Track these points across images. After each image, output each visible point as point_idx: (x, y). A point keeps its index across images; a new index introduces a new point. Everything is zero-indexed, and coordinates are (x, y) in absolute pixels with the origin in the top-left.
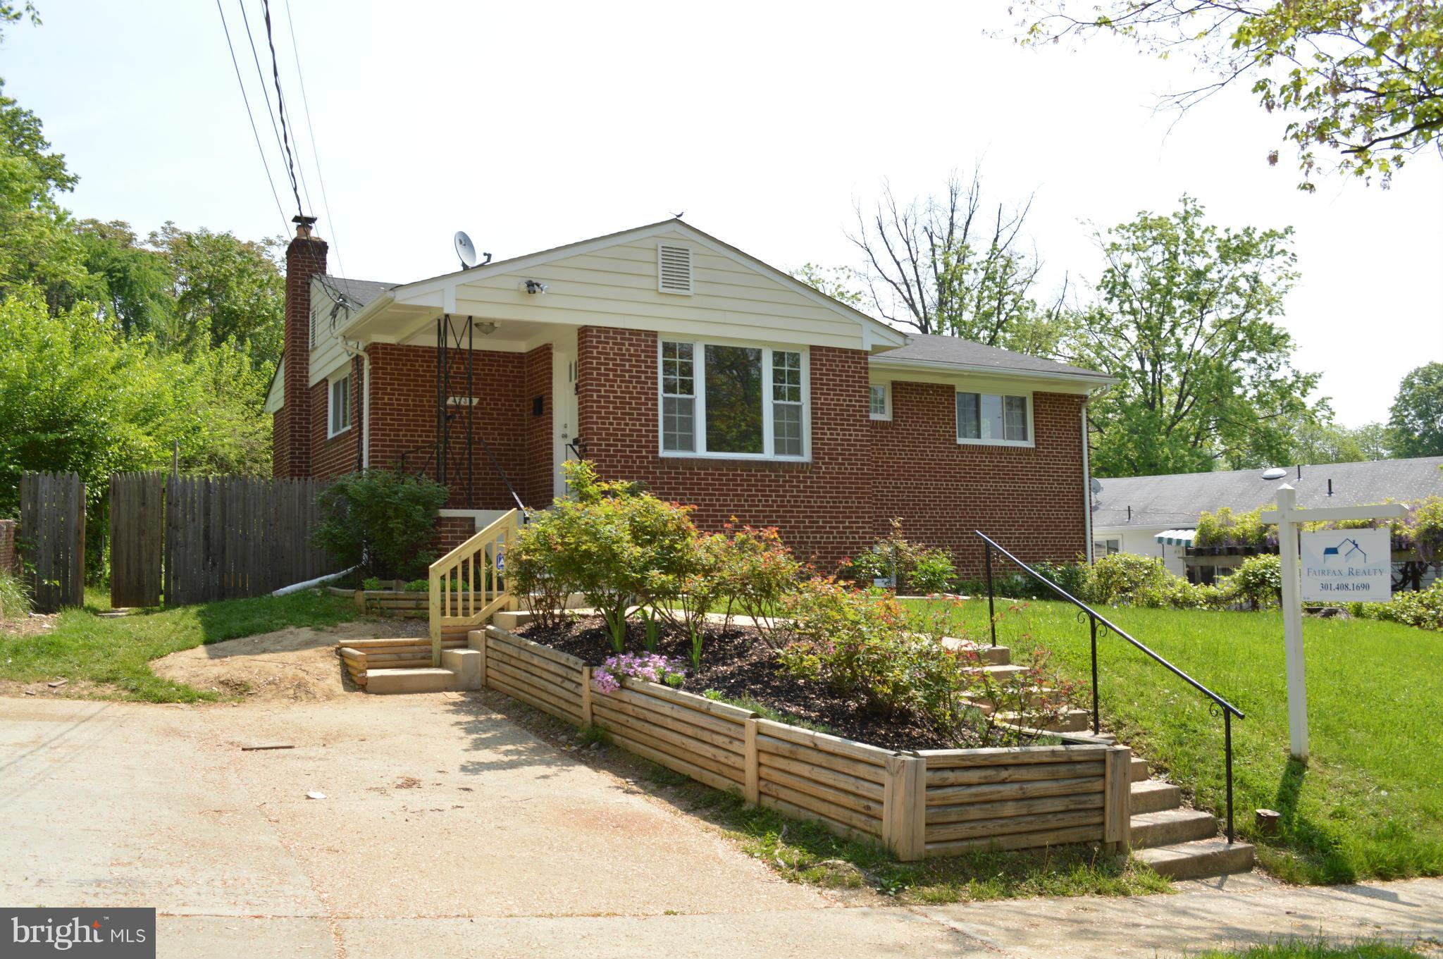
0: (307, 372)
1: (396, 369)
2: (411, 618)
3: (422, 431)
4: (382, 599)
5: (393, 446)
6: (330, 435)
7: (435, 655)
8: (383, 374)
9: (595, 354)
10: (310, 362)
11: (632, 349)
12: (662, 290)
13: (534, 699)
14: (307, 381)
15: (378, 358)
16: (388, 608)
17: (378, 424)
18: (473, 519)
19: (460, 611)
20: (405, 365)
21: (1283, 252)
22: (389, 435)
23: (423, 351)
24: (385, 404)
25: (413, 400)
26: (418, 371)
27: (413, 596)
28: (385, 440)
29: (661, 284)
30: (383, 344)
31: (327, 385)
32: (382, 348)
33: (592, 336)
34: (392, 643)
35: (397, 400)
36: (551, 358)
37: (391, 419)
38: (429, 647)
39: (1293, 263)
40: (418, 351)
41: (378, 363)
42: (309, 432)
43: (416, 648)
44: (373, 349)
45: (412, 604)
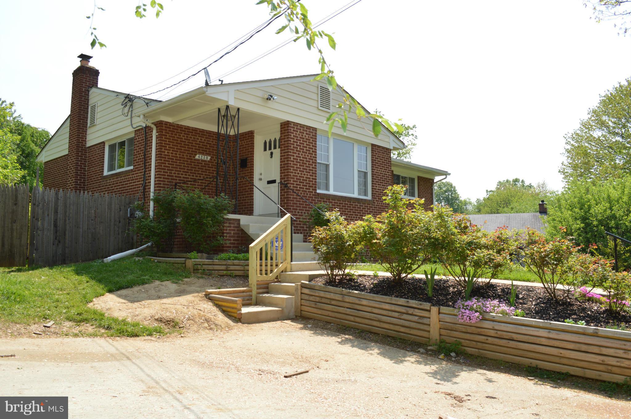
0: (86, 139)
1: (171, 137)
2: (222, 276)
3: (183, 172)
4: (203, 264)
5: (169, 179)
6: (106, 173)
7: (254, 298)
8: (165, 138)
9: (292, 137)
10: (88, 133)
11: (307, 136)
12: (320, 108)
13: (361, 325)
14: (85, 143)
15: (163, 129)
16: (208, 270)
17: (161, 166)
18: (239, 220)
19: (264, 272)
20: (176, 135)
21: (412, 134)
22: (167, 173)
23: (185, 128)
24: (165, 155)
25: (179, 155)
26: (182, 139)
27: (224, 263)
28: (165, 175)
29: (319, 105)
30: (166, 122)
31: (104, 145)
32: (165, 124)
33: (291, 127)
34: (236, 291)
35: (172, 153)
36: (253, 138)
37: (168, 164)
38: (251, 293)
39: (416, 139)
40: (182, 128)
41: (162, 132)
42: (86, 171)
43: (245, 294)
44: (159, 125)
45: (223, 267)
